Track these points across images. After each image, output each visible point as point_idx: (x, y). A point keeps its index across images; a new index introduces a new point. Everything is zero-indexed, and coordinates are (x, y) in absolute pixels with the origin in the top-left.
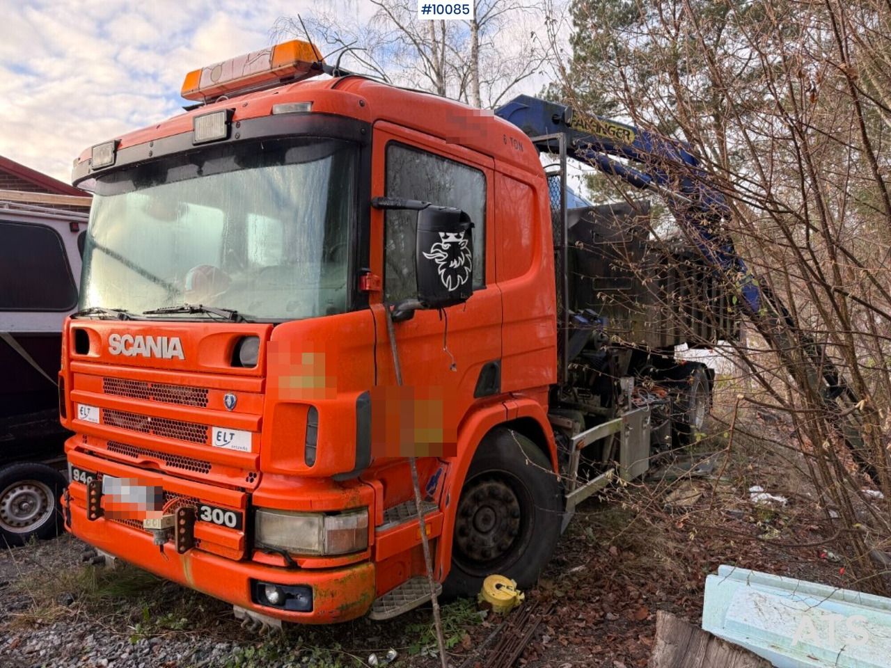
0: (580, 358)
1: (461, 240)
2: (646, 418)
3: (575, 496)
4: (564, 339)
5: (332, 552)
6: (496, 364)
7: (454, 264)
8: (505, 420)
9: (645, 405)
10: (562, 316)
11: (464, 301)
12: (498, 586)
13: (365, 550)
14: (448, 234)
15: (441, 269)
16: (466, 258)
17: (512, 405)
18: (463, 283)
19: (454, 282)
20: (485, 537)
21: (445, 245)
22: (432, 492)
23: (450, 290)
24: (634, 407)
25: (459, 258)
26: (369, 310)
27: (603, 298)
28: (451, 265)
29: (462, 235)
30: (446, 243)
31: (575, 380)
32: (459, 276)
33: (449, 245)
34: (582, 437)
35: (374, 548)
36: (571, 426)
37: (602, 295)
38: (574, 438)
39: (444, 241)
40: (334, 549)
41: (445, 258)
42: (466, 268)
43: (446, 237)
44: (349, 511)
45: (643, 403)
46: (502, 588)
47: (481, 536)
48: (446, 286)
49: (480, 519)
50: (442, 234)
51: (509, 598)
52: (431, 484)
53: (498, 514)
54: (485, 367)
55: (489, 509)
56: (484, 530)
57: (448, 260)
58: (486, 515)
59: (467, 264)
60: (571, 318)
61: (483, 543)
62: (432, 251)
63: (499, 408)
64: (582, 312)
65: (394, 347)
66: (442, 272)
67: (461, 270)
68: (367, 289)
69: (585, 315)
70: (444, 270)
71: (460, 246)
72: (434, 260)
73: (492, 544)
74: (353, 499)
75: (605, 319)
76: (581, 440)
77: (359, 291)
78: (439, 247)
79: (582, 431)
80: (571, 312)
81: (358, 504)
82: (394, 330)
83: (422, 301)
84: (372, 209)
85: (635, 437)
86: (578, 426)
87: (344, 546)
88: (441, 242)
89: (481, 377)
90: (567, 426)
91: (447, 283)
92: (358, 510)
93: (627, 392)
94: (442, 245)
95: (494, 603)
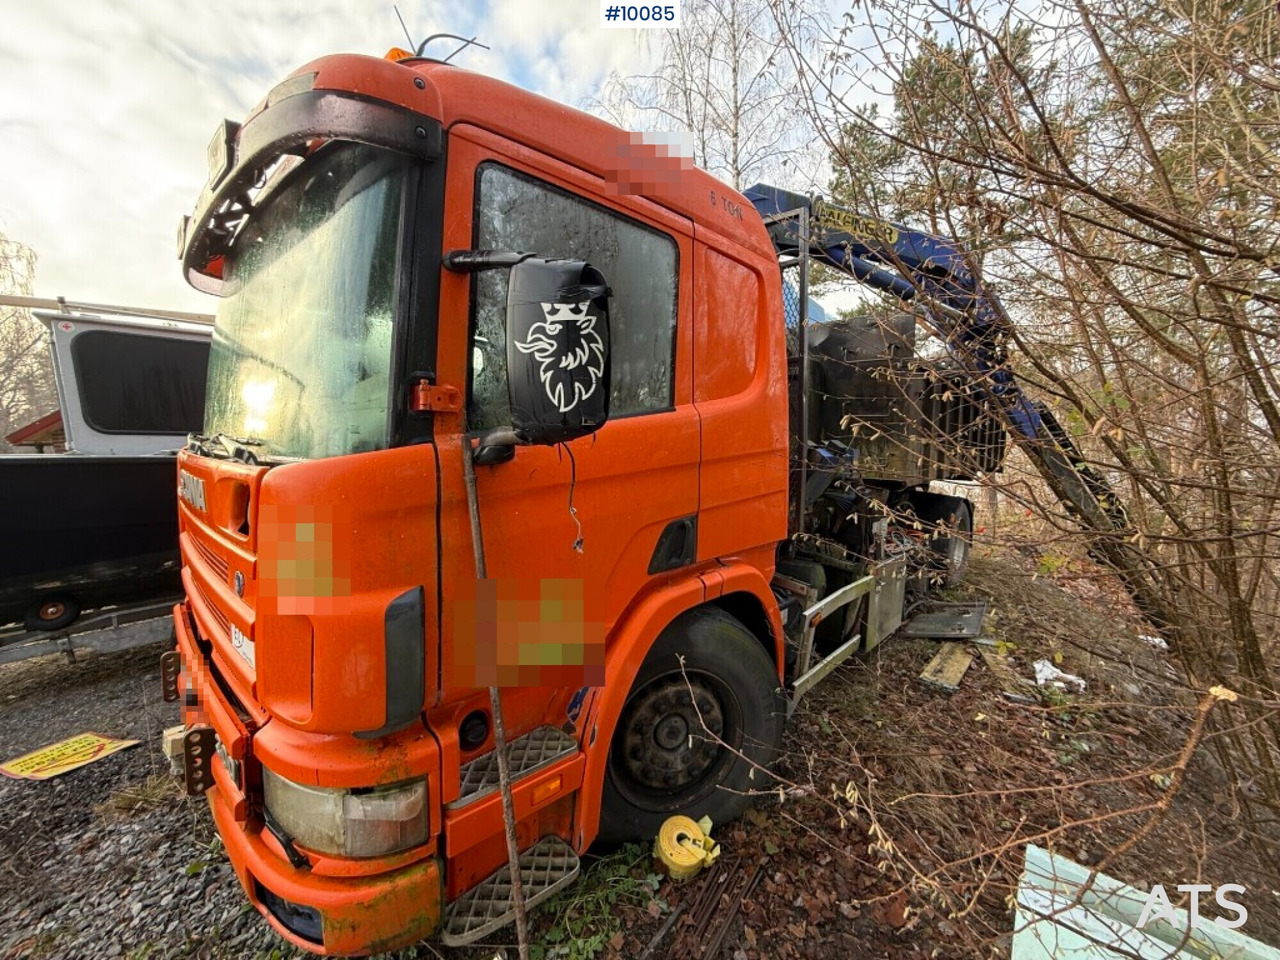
0: (822, 499)
1: (581, 318)
2: (902, 568)
3: (807, 681)
4: (800, 481)
5: (357, 853)
6: (688, 522)
7: (569, 362)
8: (702, 601)
9: (901, 552)
10: (797, 449)
11: (590, 430)
12: (681, 838)
13: (426, 843)
14: (557, 306)
15: (545, 371)
16: (590, 348)
17: (714, 578)
18: (584, 397)
19: (570, 395)
20: (670, 757)
21: (553, 327)
22: (574, 718)
23: (563, 409)
24: (888, 556)
25: (578, 350)
26: (430, 445)
27: (855, 429)
28: (563, 364)
29: (584, 307)
30: (553, 323)
31: (815, 526)
32: (577, 384)
33: (560, 327)
34: (817, 608)
35: (442, 839)
36: (805, 593)
37: (852, 421)
38: (807, 613)
39: (550, 318)
40: (361, 849)
41: (552, 350)
42: (591, 369)
43: (554, 312)
44: (385, 790)
45: (898, 550)
46: (686, 843)
47: (665, 754)
48: (556, 402)
49: (663, 734)
50: (546, 307)
51: (694, 861)
52: (573, 706)
53: (691, 725)
54: (670, 526)
55: (677, 719)
56: (670, 747)
57: (558, 355)
58: (672, 727)
59: (593, 360)
60: (811, 452)
61: (666, 765)
62: (530, 338)
63: (693, 585)
64: (826, 443)
65: (472, 508)
66: (546, 377)
67: (581, 373)
68: (421, 408)
69: (831, 448)
70: (550, 374)
71: (580, 329)
72: (532, 354)
73: (680, 766)
74: (392, 768)
75: (856, 452)
76: (817, 614)
77: (410, 412)
78: (541, 330)
79: (820, 599)
80: (811, 443)
81: (402, 777)
82: (475, 481)
83: (518, 430)
84: (443, 270)
85: (886, 593)
86: (815, 593)
87: (382, 843)
88: (545, 321)
89: (660, 543)
90: (800, 591)
91: (557, 397)
92: (404, 786)
93: (880, 536)
94: (547, 326)
95: (671, 867)
